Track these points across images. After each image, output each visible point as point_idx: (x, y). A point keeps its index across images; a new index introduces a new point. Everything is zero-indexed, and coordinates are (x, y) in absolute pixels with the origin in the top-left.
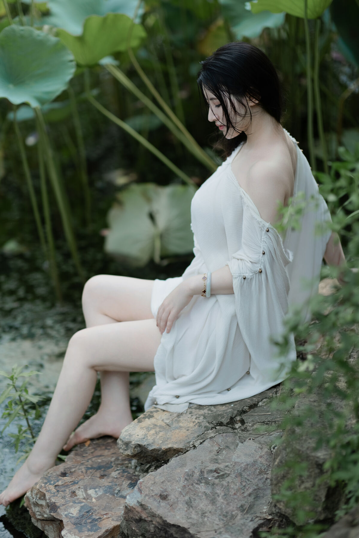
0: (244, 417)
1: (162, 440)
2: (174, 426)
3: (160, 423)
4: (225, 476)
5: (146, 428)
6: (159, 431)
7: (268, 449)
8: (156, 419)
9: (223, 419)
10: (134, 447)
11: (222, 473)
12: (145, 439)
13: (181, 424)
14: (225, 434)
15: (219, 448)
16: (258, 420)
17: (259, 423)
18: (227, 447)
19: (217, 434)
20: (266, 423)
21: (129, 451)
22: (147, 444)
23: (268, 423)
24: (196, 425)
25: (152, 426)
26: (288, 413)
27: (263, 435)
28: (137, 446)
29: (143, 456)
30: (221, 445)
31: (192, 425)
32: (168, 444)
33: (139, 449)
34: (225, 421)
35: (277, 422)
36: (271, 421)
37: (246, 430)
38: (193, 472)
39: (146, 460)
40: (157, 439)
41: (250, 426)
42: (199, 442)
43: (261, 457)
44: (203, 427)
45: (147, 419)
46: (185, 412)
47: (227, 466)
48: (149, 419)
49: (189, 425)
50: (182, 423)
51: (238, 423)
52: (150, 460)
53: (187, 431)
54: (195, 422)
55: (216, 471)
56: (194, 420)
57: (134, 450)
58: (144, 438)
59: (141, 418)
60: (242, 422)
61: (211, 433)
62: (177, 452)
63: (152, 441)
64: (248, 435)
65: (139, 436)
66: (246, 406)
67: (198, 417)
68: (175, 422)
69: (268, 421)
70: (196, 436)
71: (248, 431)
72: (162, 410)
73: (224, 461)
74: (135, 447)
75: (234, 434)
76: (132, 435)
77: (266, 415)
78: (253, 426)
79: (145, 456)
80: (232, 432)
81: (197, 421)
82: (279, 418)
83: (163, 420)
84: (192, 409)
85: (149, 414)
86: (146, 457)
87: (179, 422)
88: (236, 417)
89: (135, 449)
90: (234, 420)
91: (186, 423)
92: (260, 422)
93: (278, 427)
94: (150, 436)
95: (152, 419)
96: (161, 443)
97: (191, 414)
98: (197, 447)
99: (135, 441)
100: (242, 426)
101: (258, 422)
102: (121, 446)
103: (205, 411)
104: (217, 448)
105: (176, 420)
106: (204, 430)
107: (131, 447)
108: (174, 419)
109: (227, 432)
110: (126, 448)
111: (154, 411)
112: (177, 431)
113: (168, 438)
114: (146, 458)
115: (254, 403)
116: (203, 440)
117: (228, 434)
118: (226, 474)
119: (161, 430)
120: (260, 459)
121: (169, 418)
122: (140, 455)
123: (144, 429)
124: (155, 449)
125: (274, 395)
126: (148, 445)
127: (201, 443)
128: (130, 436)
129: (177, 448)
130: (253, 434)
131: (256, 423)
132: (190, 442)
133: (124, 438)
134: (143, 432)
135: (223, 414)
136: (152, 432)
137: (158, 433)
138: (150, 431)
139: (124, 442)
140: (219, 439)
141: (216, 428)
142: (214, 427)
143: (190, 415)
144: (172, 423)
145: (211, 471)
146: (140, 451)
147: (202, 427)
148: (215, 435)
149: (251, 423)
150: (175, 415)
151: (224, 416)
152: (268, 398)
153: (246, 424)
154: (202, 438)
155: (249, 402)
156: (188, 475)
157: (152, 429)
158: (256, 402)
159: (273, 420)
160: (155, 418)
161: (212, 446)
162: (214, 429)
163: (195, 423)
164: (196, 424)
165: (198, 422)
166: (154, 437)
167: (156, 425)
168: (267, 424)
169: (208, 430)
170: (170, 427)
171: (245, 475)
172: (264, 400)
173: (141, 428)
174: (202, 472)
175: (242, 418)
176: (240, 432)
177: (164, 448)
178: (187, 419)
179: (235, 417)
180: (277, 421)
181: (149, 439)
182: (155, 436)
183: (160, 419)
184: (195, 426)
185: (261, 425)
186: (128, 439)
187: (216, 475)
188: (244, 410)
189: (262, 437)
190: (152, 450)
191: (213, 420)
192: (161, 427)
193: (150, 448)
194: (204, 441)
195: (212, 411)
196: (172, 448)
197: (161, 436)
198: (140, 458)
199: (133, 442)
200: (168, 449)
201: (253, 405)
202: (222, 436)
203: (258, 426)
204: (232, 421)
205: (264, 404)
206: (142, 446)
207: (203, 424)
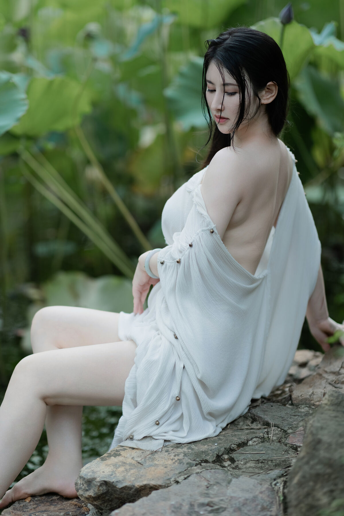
0: (234, 455)
1: (135, 477)
2: (147, 464)
3: (129, 461)
4: (221, 510)
5: (113, 465)
6: (130, 468)
7: (269, 485)
8: (124, 457)
9: (208, 456)
10: (99, 484)
11: (216, 507)
12: (114, 475)
13: (156, 462)
14: (213, 470)
15: (209, 484)
16: (251, 459)
17: (253, 462)
18: (218, 483)
19: (204, 469)
20: (260, 461)
21: (92, 490)
22: (116, 480)
23: (264, 461)
24: (176, 463)
25: (120, 464)
26: (286, 453)
27: (259, 473)
28: (103, 484)
29: (108, 499)
30: (211, 481)
31: (170, 462)
32: (142, 481)
33: (104, 488)
34: (210, 458)
35: (274, 461)
36: (266, 459)
37: (238, 468)
38: (181, 505)
39: (111, 505)
40: (128, 476)
41: (242, 464)
42: (182, 477)
43: (261, 493)
44: (185, 464)
45: (113, 458)
46: (160, 450)
47: (222, 500)
48: (115, 457)
49: (166, 463)
50: (157, 460)
51: (227, 461)
52: (115, 505)
53: (165, 468)
54: (175, 459)
55: (208, 505)
56: (172, 457)
57: (98, 488)
58: (111, 475)
59: (105, 456)
60: (232, 460)
61: (197, 469)
62: (155, 488)
63: (123, 478)
64: (240, 473)
65: (105, 473)
66: (233, 444)
67: (177, 455)
68: (148, 459)
69: (263, 460)
70: (177, 472)
71: (239, 469)
72: (130, 448)
73: (216, 495)
74: (101, 485)
75: (224, 471)
76: (96, 472)
77: (260, 454)
78: (245, 464)
79: (110, 499)
80: (222, 469)
81: (176, 458)
82: (276, 457)
83: (133, 458)
84: (169, 447)
85: (115, 453)
86: (111, 501)
87: (153, 460)
88: (224, 456)
89: (101, 488)
90: (221, 458)
91: (162, 461)
92: (254, 460)
93: (276, 466)
94: (119, 473)
95: (119, 457)
96: (134, 480)
97: (168, 452)
98: (181, 483)
99: (101, 477)
100: (232, 464)
101: (252, 460)
102: (82, 486)
103: (184, 449)
104: (206, 483)
105: (150, 458)
106: (186, 467)
107: (95, 485)
108: (147, 457)
109: (215, 469)
110: (87, 488)
111: (120, 450)
112: (153, 468)
113: (142, 476)
114: (110, 503)
115: (242, 441)
116: (188, 475)
117: (217, 470)
118: (221, 508)
119: (132, 467)
120: (261, 495)
121: (141, 456)
122: (105, 497)
123: (110, 466)
124: (126, 487)
125: (266, 436)
126: (117, 482)
127: (185, 479)
128: (93, 473)
129: (154, 485)
130: (247, 472)
131: (249, 462)
132: (171, 478)
133: (86, 475)
134: (110, 469)
135: (208, 451)
136: (122, 469)
137: (129, 470)
138: (118, 468)
139: (86, 480)
140: (208, 475)
141: (201, 465)
142: (199, 464)
143: (166, 453)
144: (145, 461)
145: (202, 505)
146: (106, 491)
147: (183, 464)
148: (201, 471)
149: (243, 461)
150: (148, 453)
151: (209, 453)
152: (259, 438)
153: (237, 462)
154: (186, 474)
155: (236, 440)
156: (175, 508)
157: (120, 466)
158: (245, 440)
159: (269, 459)
160: (122, 456)
161: (200, 481)
162: (199, 466)
163: (174, 461)
164: (176, 461)
165: (178, 459)
166: (124, 474)
167: (125, 463)
168: (262, 462)
169: (192, 467)
170: (142, 465)
171: (245, 510)
172: (254, 439)
173: (106, 465)
174: (192, 505)
175: (231, 457)
176: (231, 469)
177: (138, 486)
178: (164, 456)
179: (222, 455)
180: (273, 459)
181: (118, 476)
182: (126, 474)
183: (128, 456)
184: (174, 463)
185: (255, 463)
186: (91, 475)
187: (209, 509)
188: (232, 448)
189: (257, 475)
190: (122, 488)
191: (195, 458)
192: (130, 464)
193: (120, 486)
194: (188, 477)
195: (192, 449)
196: (149, 485)
197: (133, 474)
198: (103, 502)
199: (98, 479)
200: (142, 486)
201: (242, 444)
202: (210, 472)
203: (252, 464)
204: (219, 460)
205: (255, 444)
206: (110, 484)
207: (184, 461)
